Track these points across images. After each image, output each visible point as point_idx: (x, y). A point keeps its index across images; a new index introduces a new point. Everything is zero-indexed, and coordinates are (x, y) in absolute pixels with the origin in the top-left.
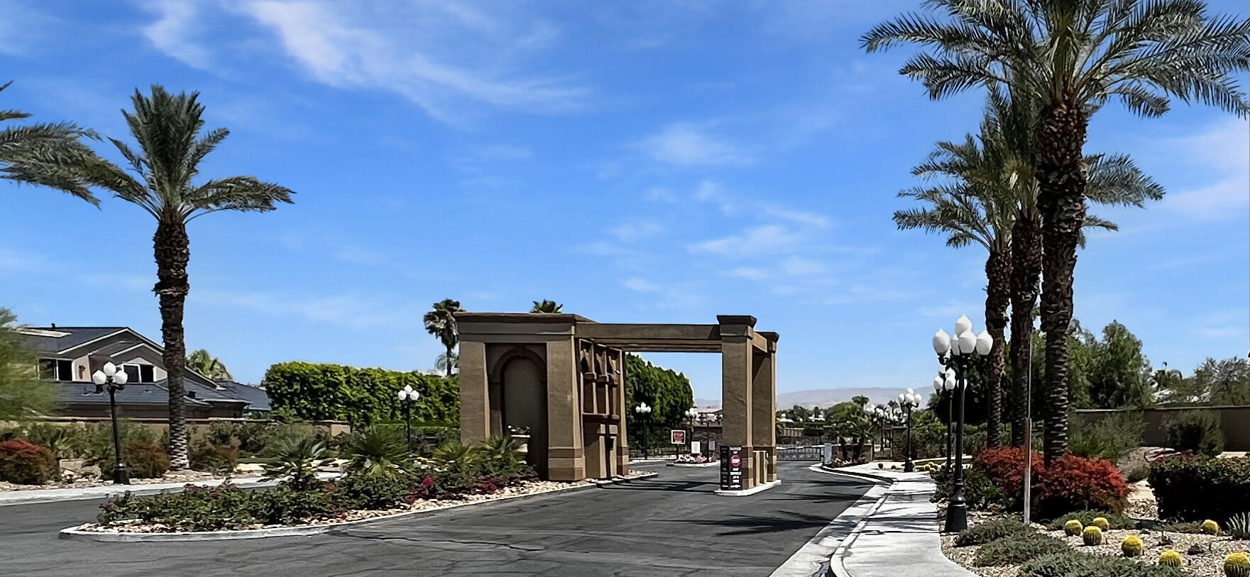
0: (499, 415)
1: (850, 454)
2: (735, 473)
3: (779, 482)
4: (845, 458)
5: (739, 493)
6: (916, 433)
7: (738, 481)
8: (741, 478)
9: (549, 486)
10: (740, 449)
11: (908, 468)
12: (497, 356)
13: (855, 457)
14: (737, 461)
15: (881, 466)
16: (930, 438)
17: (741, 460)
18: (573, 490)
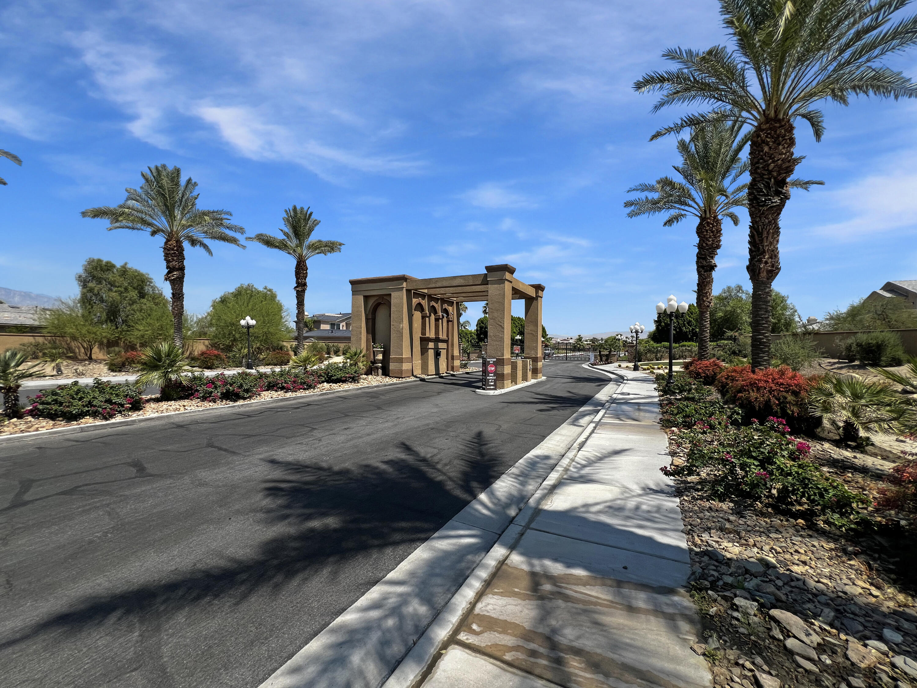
0: (370, 337)
1: (604, 359)
2: (491, 377)
3: (544, 378)
4: (601, 360)
5: (491, 393)
6: (641, 348)
7: (493, 383)
8: (495, 381)
9: (388, 380)
10: (495, 360)
11: (636, 368)
12: (371, 302)
13: (607, 360)
14: (493, 369)
15: (620, 366)
16: (649, 351)
17: (496, 368)
18: (402, 383)
